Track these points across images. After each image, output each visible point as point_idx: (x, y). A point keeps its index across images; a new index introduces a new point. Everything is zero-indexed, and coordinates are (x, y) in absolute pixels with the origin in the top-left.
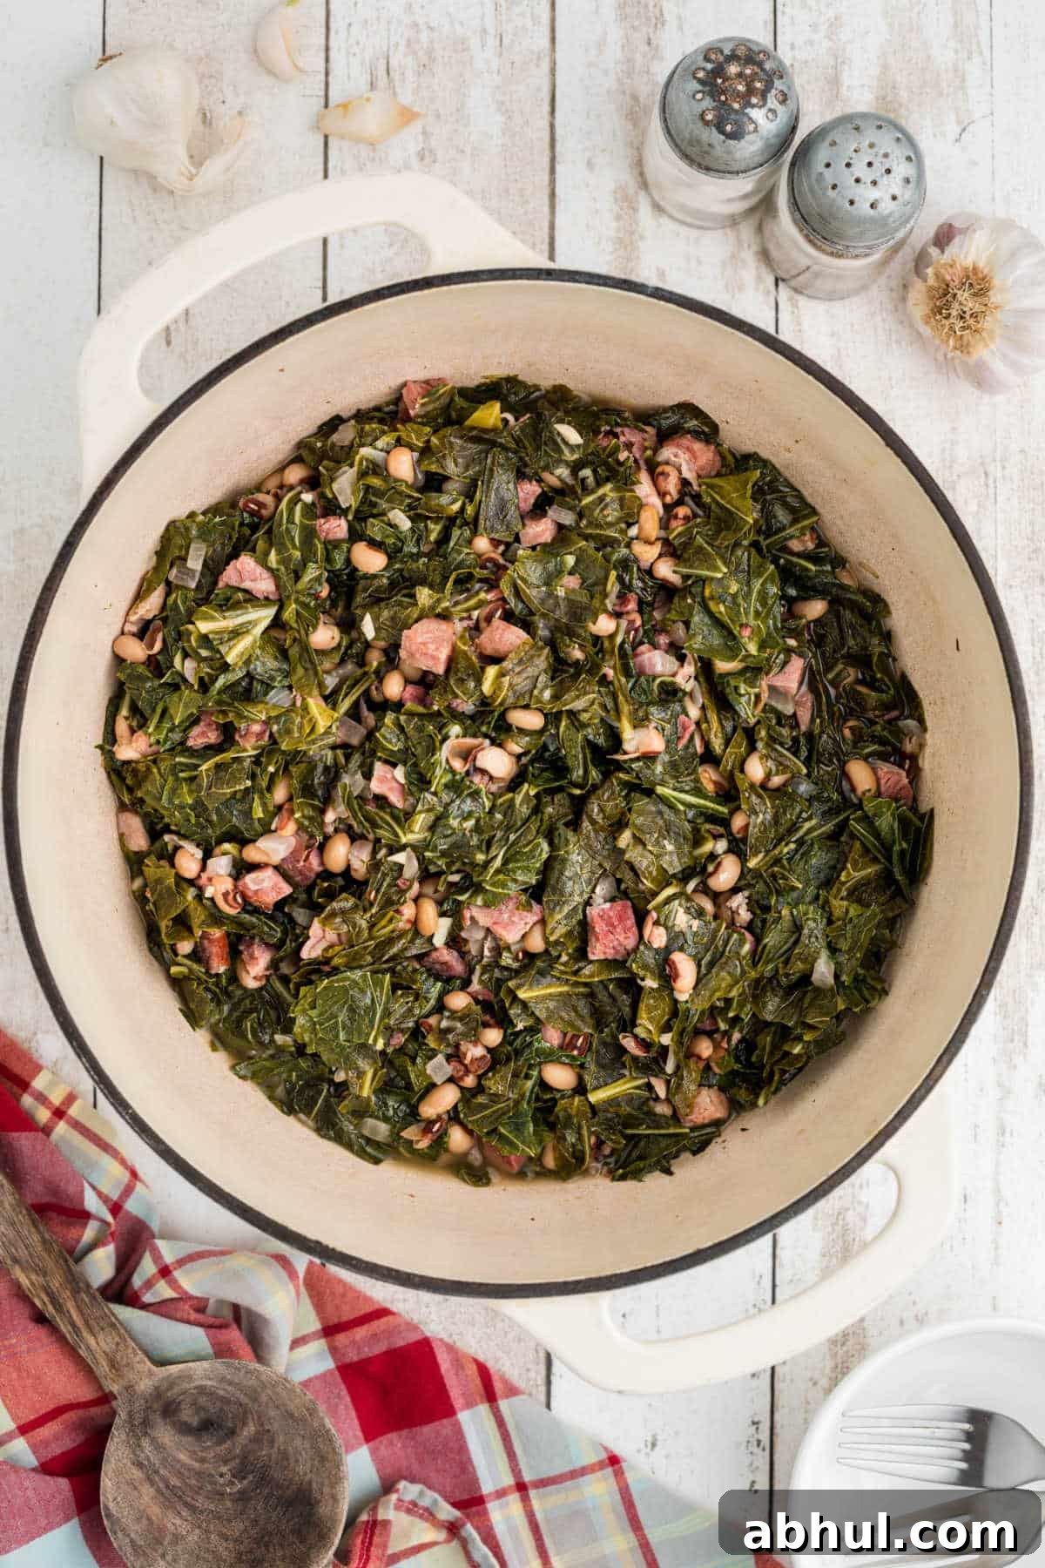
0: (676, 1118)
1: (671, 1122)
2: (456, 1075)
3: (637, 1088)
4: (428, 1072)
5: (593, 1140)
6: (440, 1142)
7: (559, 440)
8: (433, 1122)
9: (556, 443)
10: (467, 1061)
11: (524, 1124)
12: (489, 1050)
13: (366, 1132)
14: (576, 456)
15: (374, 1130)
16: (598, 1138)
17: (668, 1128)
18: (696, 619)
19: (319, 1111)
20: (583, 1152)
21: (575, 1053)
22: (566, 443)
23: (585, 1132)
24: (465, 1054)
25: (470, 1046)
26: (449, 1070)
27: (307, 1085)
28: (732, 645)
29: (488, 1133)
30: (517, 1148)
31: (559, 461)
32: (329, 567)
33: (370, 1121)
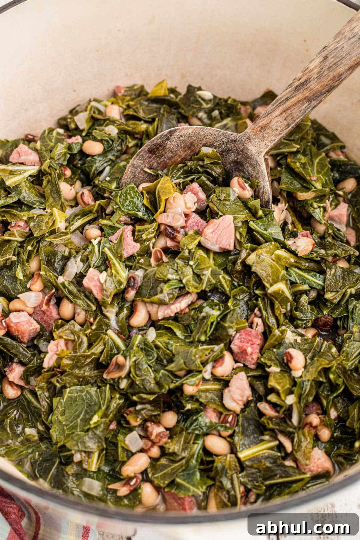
0: (298, 468)
1: (297, 471)
2: (146, 448)
3: (271, 449)
4: (127, 442)
5: (242, 489)
6: (135, 494)
7: (200, 99)
8: (131, 479)
9: (198, 101)
10: (153, 437)
11: (194, 474)
12: (167, 429)
13: (85, 489)
14: (209, 106)
15: (91, 487)
16: (245, 487)
17: (296, 476)
18: (283, 177)
19: (52, 474)
20: (235, 497)
21: (228, 425)
22: (204, 100)
23: (236, 482)
24: (151, 433)
25: (155, 427)
26: (141, 444)
27: (45, 460)
28: (306, 186)
29: (168, 485)
30: (189, 490)
31: (200, 110)
32: (70, 152)
33: (87, 480)
